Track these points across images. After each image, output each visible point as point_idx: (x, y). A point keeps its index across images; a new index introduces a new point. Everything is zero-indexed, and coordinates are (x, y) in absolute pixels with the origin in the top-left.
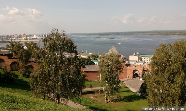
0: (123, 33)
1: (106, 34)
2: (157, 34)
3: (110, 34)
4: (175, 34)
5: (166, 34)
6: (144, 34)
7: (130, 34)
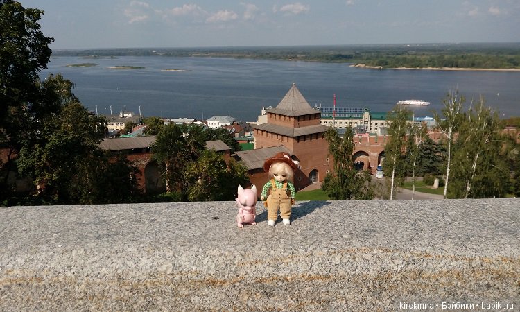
0: (159, 50)
1: (107, 55)
2: (254, 55)
3: (119, 54)
4: (297, 58)
5: (275, 57)
6: (220, 57)
7: (182, 55)
